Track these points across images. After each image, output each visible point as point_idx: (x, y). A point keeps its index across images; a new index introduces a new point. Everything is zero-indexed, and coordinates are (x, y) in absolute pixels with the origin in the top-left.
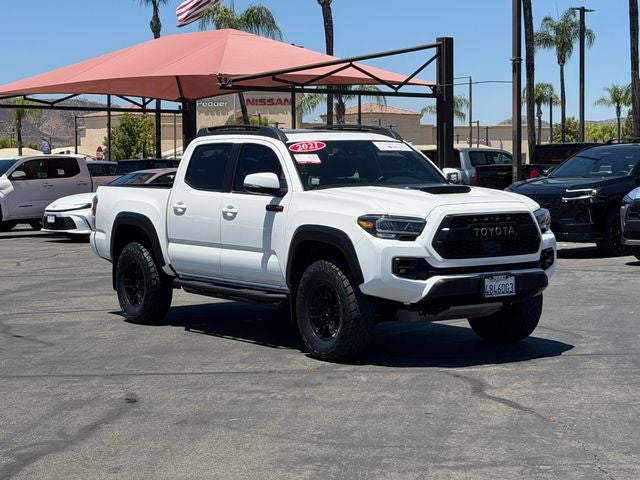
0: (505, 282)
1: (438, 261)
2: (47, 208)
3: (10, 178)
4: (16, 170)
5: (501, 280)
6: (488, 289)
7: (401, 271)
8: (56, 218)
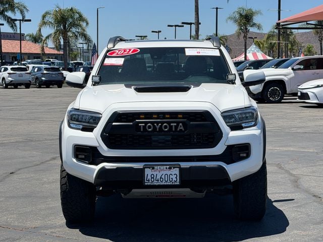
0: (168, 172)
1: (105, 150)
2: (299, 87)
3: (293, 69)
4: (297, 65)
5: (163, 170)
6: (149, 177)
7: (80, 156)
8: (301, 93)
